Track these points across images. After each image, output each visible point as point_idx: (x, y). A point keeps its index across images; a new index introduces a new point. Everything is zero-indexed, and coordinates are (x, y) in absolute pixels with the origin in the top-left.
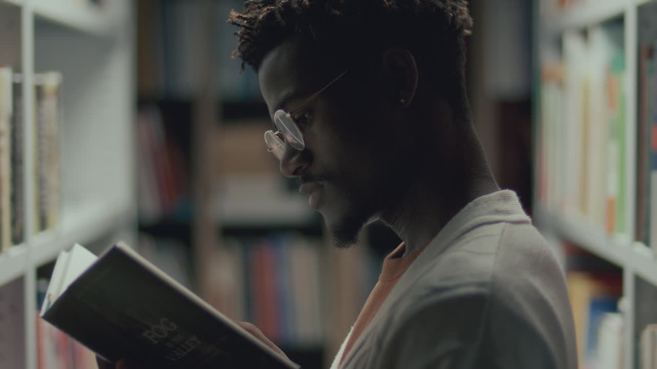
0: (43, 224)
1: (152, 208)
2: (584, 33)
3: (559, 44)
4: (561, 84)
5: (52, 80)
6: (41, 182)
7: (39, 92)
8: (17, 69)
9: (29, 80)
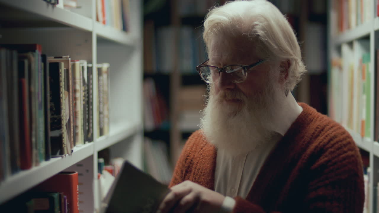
0: (101, 133)
1: (150, 125)
2: (351, 44)
3: (339, 49)
4: (340, 68)
5: (105, 66)
6: (100, 113)
7: (99, 70)
8: (90, 61)
9: (95, 66)
